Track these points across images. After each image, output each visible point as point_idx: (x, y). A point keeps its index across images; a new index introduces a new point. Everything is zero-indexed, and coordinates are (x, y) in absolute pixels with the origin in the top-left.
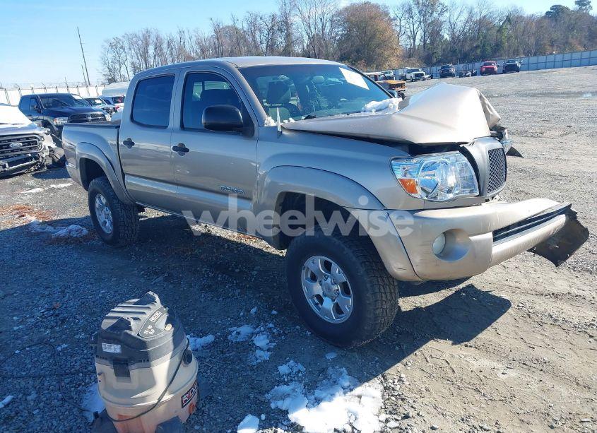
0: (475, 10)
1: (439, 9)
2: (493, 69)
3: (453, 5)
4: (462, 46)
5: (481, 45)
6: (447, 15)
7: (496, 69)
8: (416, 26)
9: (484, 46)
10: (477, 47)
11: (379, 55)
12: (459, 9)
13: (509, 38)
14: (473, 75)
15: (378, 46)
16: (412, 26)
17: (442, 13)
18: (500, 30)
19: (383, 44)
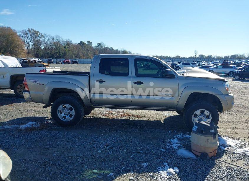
0: (55, 39)
1: (40, 36)
2: (69, 62)
3: (46, 35)
4: (51, 52)
5: (59, 52)
6: (43, 38)
7: (70, 62)
8: (29, 41)
9: (59, 53)
10: (57, 53)
11: (16, 51)
12: (48, 37)
13: (69, 51)
14: (62, 63)
15: (16, 47)
16: (27, 41)
17: (41, 37)
18: (65, 47)
19: (17, 46)
